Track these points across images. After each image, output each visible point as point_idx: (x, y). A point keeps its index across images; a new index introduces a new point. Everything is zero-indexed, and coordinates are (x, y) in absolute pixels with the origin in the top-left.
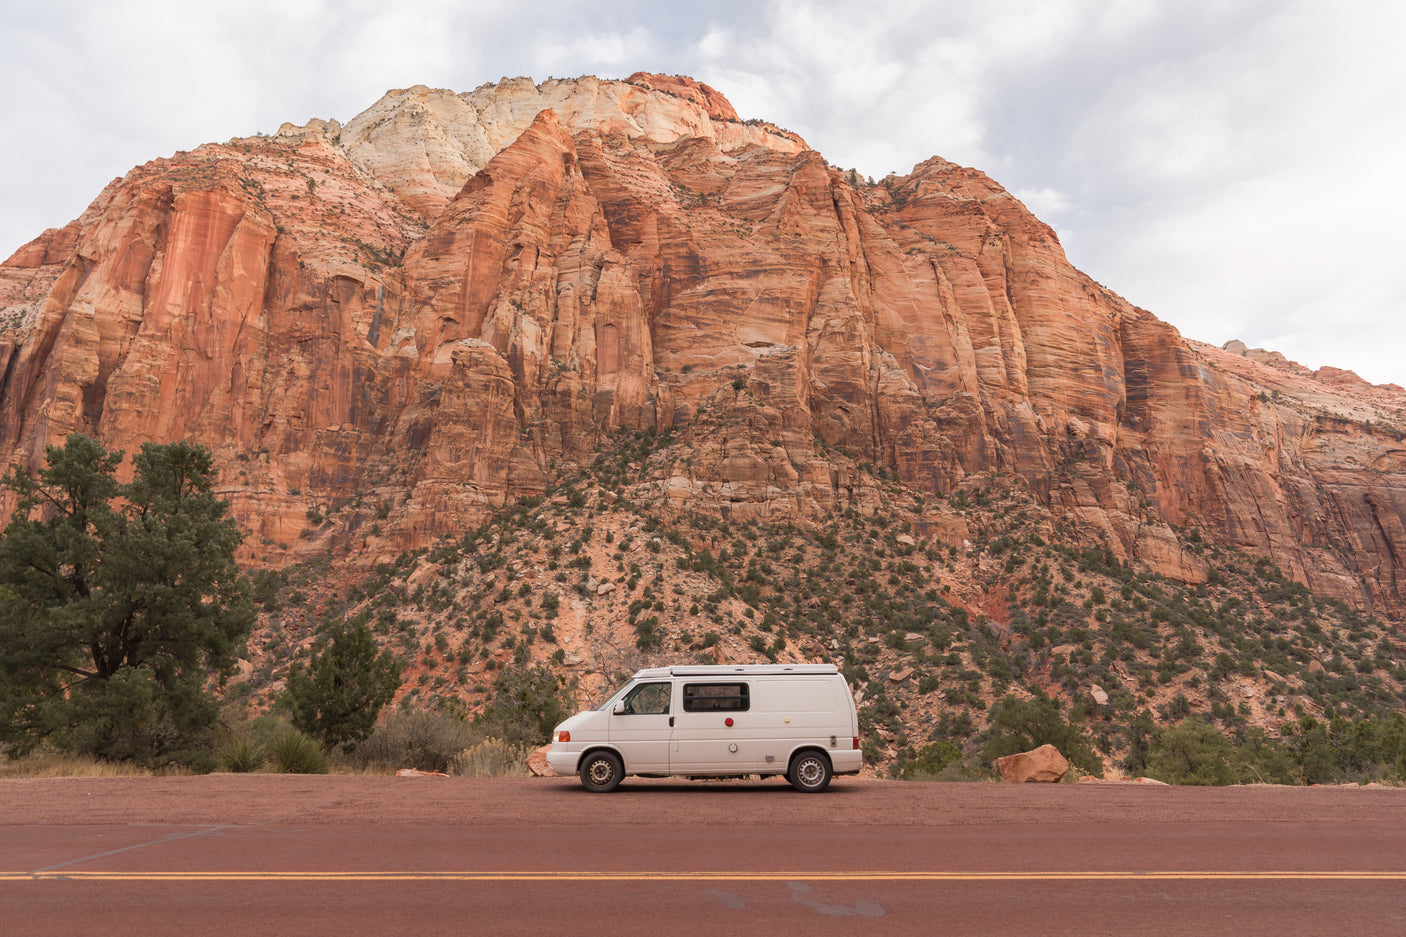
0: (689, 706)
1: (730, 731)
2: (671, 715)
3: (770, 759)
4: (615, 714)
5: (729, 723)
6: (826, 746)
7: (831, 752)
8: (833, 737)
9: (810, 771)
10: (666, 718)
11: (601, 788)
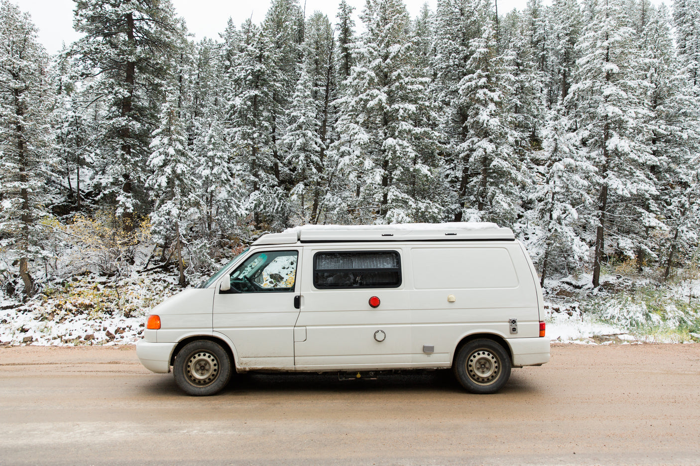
0: (321, 280)
1: (376, 312)
2: (297, 293)
3: (428, 350)
4: (221, 292)
5: (374, 303)
6: (504, 333)
7: (512, 341)
8: (514, 322)
9: (484, 364)
10: (291, 296)
11: (203, 389)
